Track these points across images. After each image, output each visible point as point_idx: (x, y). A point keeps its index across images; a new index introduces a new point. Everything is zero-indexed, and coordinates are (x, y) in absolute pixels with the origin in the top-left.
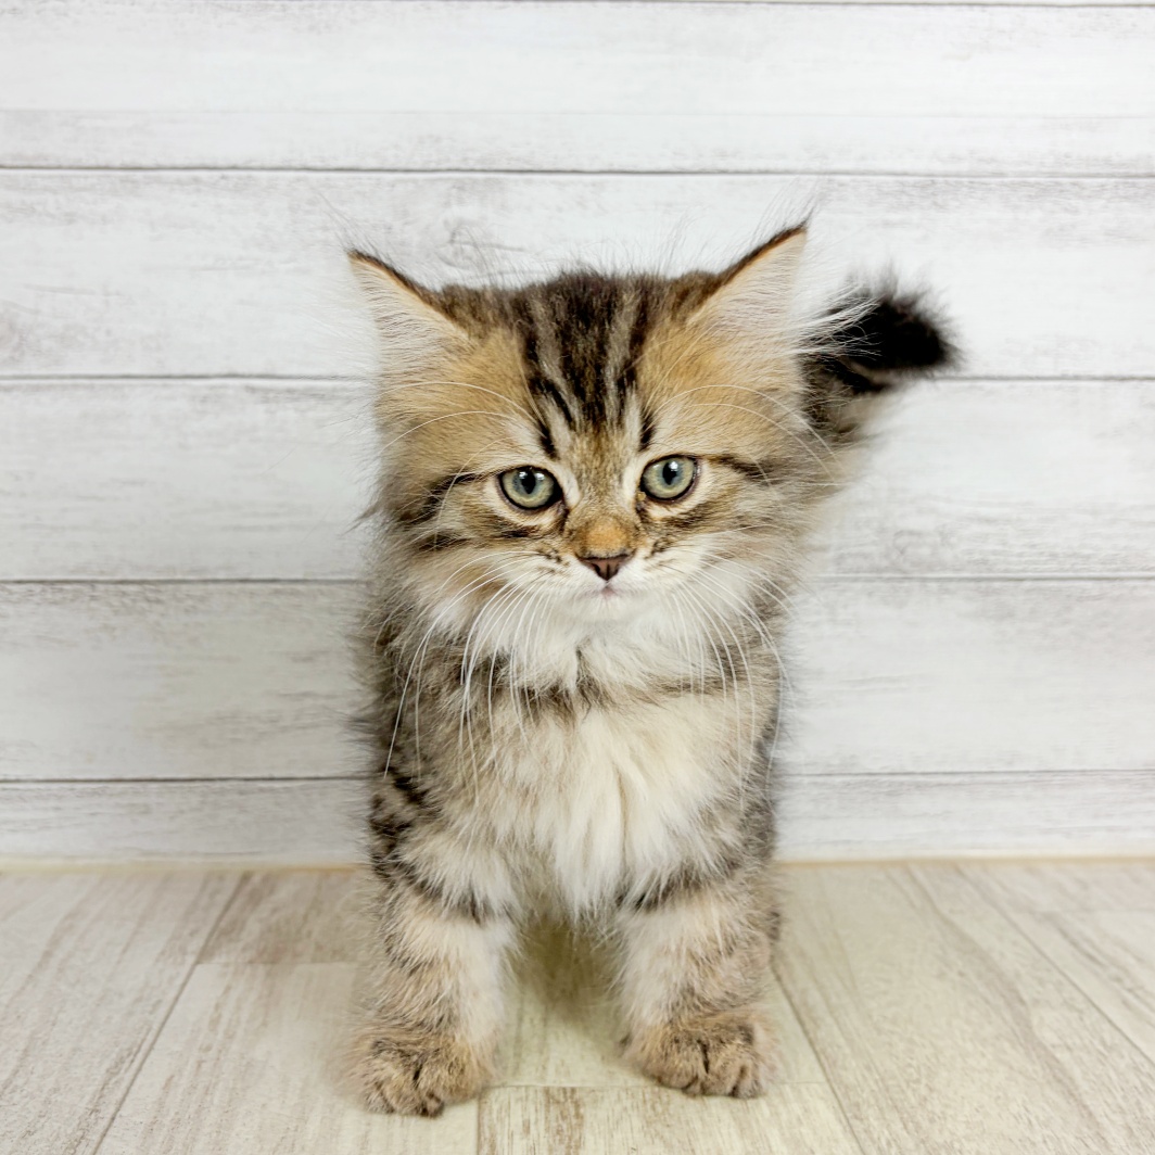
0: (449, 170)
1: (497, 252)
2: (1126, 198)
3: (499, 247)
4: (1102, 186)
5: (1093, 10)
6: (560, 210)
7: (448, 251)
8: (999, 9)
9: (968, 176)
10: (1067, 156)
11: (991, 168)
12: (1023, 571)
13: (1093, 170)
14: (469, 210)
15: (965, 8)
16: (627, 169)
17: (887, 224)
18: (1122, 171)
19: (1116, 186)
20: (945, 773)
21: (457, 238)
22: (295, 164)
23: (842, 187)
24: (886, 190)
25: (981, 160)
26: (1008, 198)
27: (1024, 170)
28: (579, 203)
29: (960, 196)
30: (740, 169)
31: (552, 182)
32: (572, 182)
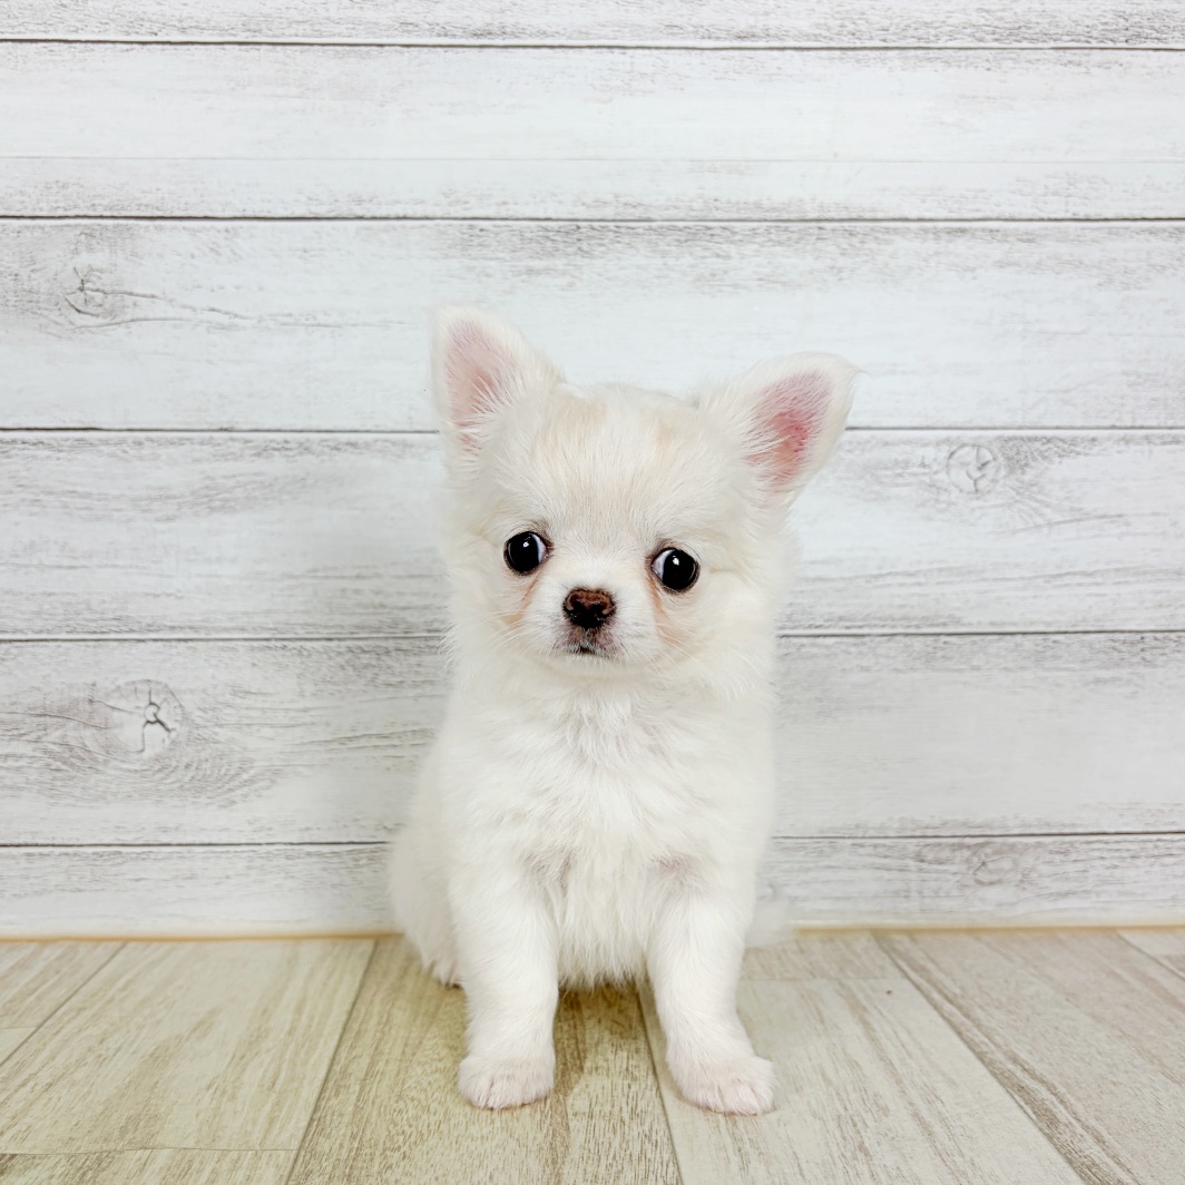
0: (77, 217)
1: (129, 300)
2: (780, 243)
3: (131, 294)
4: (754, 229)
5: (737, 53)
6: (193, 257)
7: (78, 299)
8: (640, 51)
9: (614, 220)
10: (716, 200)
11: (637, 213)
13: (744, 216)
14: (99, 258)
15: (605, 50)
16: (262, 215)
17: (530, 271)
18: (774, 215)
19: (768, 231)
21: (86, 285)
23: (483, 233)
24: (529, 235)
25: (626, 204)
26: (656, 243)
27: (672, 213)
28: (212, 249)
29: (606, 241)
30: (378, 214)
31: (184, 228)
32: (204, 228)
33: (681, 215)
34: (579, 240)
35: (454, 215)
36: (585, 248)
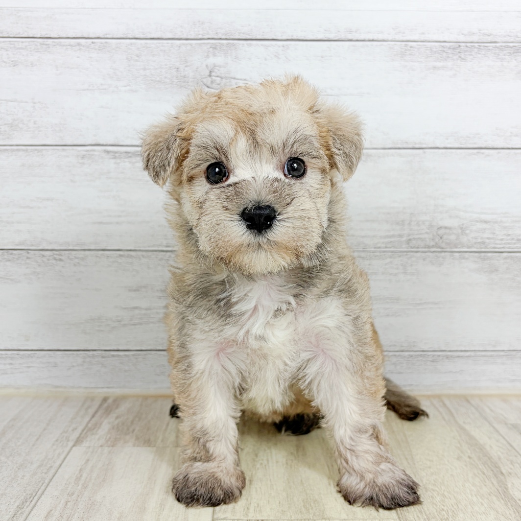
0: (209, 39)
1: (233, 81)
3: (234, 79)
6: (266, 60)
7: (208, 81)
9: (477, 43)
11: (489, 39)
12: (503, 248)
14: (219, 60)
17: (435, 68)
20: (461, 351)
21: (213, 74)
22: (130, 36)
23: (412, 49)
24: (434, 50)
25: (485, 34)
26: (498, 54)
27: (507, 39)
28: (275, 56)
29: (473, 53)
30: (359, 39)
31: (262, 45)
32: (272, 45)
33: (512, 40)
34: (459, 52)
35: (397, 39)
36: (462, 57)
